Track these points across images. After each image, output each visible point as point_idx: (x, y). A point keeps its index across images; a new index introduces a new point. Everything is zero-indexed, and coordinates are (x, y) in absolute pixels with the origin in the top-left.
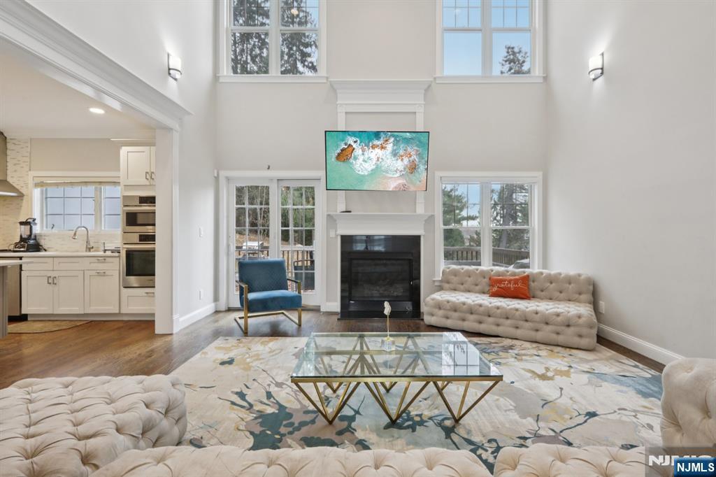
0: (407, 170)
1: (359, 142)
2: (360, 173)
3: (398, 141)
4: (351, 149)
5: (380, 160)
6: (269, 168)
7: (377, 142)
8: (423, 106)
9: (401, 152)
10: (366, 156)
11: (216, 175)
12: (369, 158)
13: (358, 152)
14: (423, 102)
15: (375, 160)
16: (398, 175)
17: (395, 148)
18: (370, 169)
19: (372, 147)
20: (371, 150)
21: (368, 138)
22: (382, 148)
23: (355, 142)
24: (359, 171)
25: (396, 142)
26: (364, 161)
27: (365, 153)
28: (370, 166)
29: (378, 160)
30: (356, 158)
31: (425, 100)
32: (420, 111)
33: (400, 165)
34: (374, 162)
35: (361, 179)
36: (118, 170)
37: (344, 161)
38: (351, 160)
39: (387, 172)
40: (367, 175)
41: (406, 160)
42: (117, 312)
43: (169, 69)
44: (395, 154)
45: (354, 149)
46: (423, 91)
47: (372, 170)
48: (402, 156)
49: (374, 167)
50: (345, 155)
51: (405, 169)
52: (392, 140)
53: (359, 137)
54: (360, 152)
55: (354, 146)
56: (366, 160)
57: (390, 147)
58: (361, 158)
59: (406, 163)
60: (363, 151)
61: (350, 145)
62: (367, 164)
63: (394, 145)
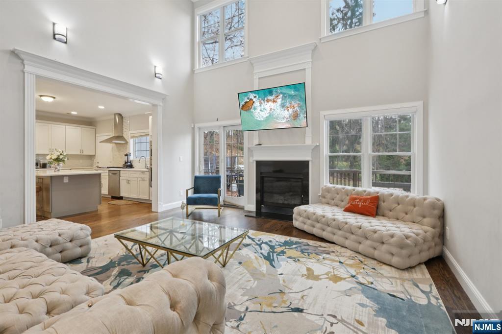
0: (292, 117)
1: (257, 97)
2: (258, 119)
3: (286, 97)
4: (251, 102)
5: (273, 110)
6: (217, 120)
7: (270, 98)
8: (311, 62)
9: (288, 105)
10: (263, 107)
11: (193, 127)
12: (264, 109)
13: (257, 104)
14: (311, 60)
15: (268, 110)
16: (285, 121)
17: (283, 101)
18: (265, 117)
19: (267, 101)
20: (266, 103)
21: (264, 95)
22: (274, 101)
23: (255, 97)
24: (257, 118)
25: (284, 98)
26: (261, 111)
27: (262, 105)
28: (265, 115)
29: (271, 110)
30: (255, 109)
31: (312, 58)
32: (308, 67)
33: (287, 113)
34: (268, 112)
35: (259, 123)
36: (148, 128)
37: (246, 110)
38: (252, 110)
39: (277, 119)
40: (264, 121)
41: (291, 111)
42: (148, 199)
43: (156, 74)
44: (283, 106)
45: (254, 102)
46: (311, 52)
47: (267, 117)
48: (288, 108)
49: (268, 115)
50: (247, 106)
51: (290, 116)
52: (281, 96)
53: (258, 94)
54: (259, 104)
55: (254, 100)
56: (263, 110)
57: (279, 101)
58: (259, 109)
59: (291, 112)
60: (261, 103)
61: (251, 99)
62: (263, 113)
63: (282, 100)
